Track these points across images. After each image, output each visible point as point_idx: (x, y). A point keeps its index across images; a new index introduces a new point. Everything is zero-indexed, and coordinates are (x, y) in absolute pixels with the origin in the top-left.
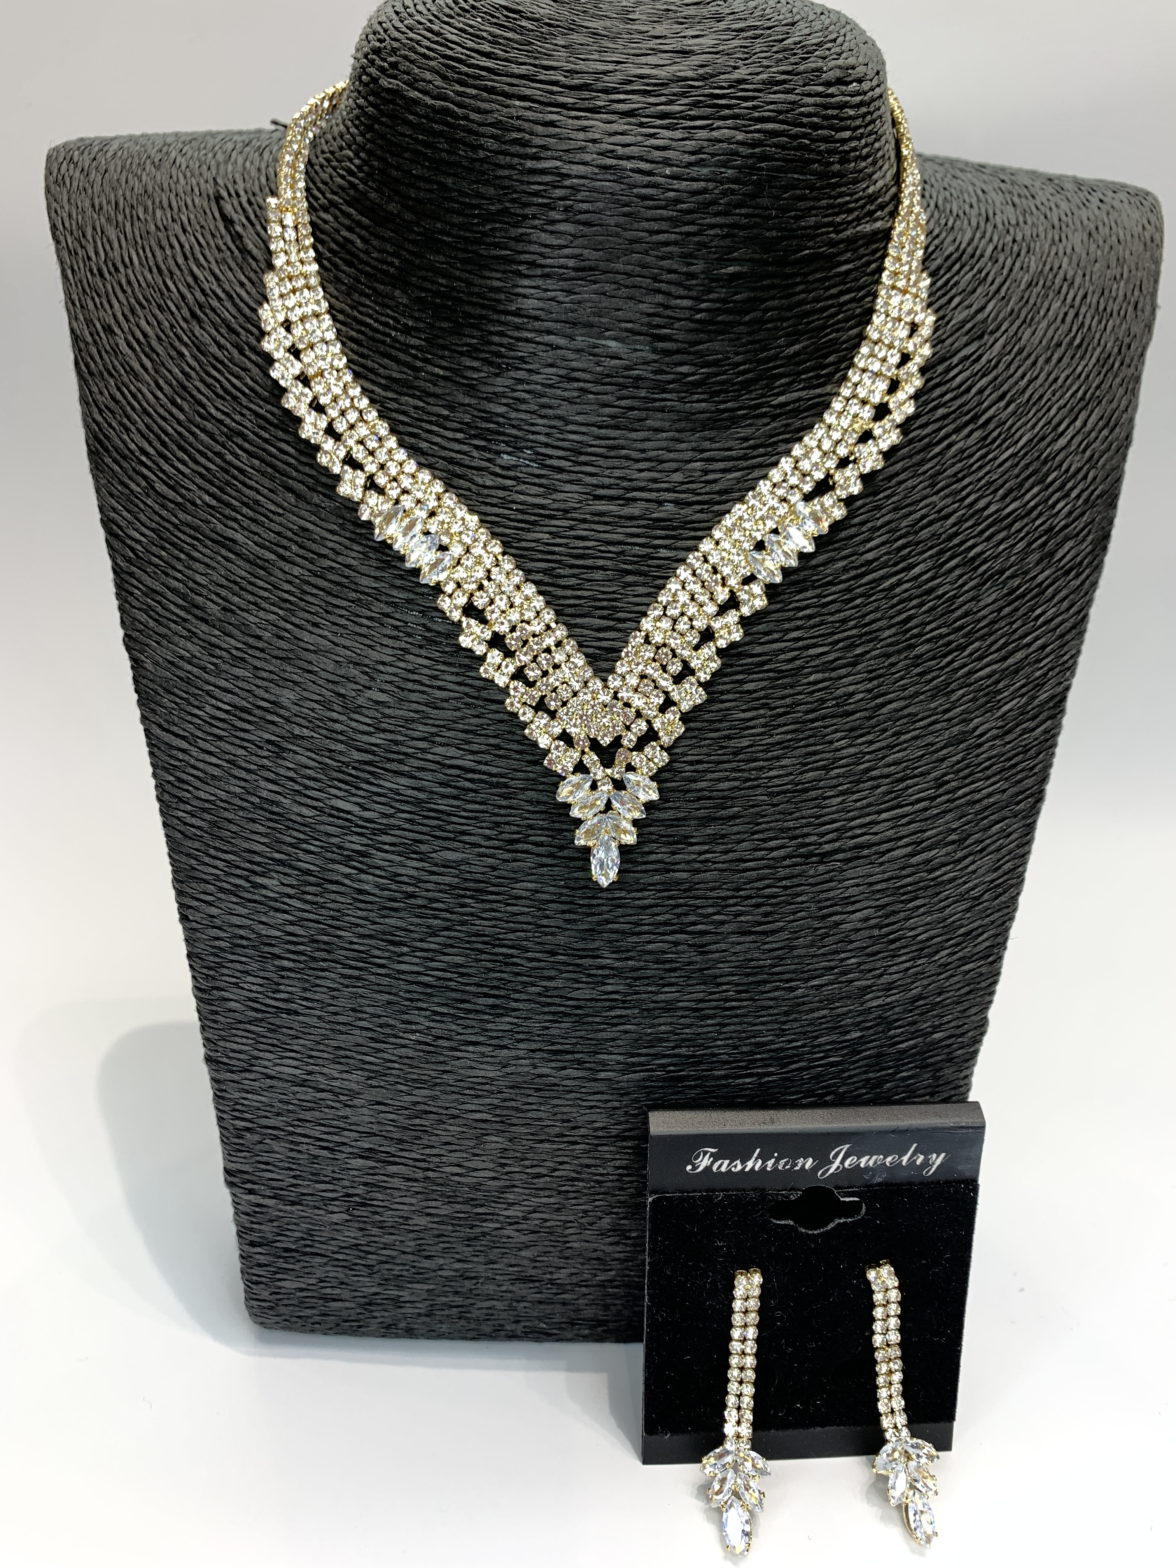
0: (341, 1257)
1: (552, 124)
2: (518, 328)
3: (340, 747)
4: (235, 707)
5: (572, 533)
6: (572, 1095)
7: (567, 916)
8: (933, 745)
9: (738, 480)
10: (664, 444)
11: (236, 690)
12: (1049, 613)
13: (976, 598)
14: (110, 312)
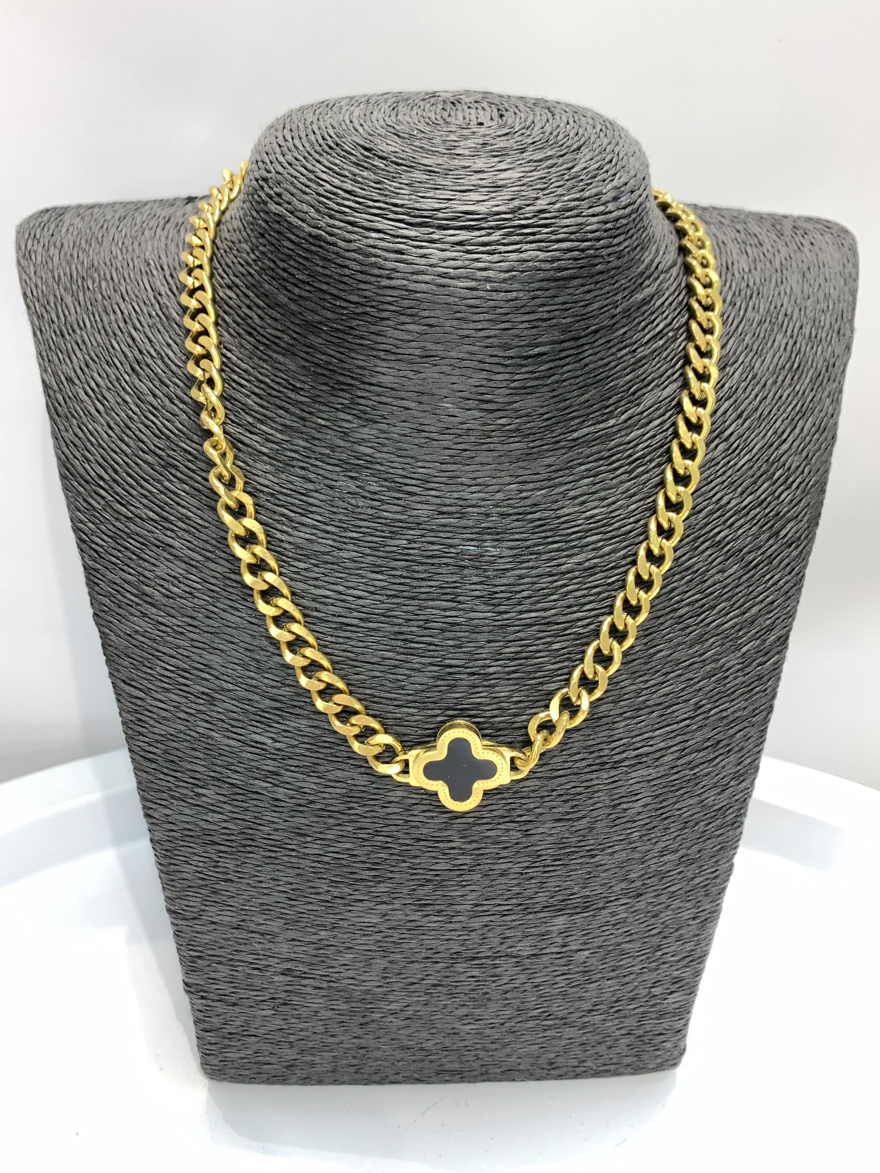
1: (400, 252)
2: (379, 395)
3: (257, 697)
4: (178, 668)
5: (423, 539)
6: (434, 933)
7: (427, 814)
8: (692, 679)
9: (544, 496)
10: (488, 473)
11: (178, 656)
12: (776, 577)
13: (723, 571)
14: (71, 366)
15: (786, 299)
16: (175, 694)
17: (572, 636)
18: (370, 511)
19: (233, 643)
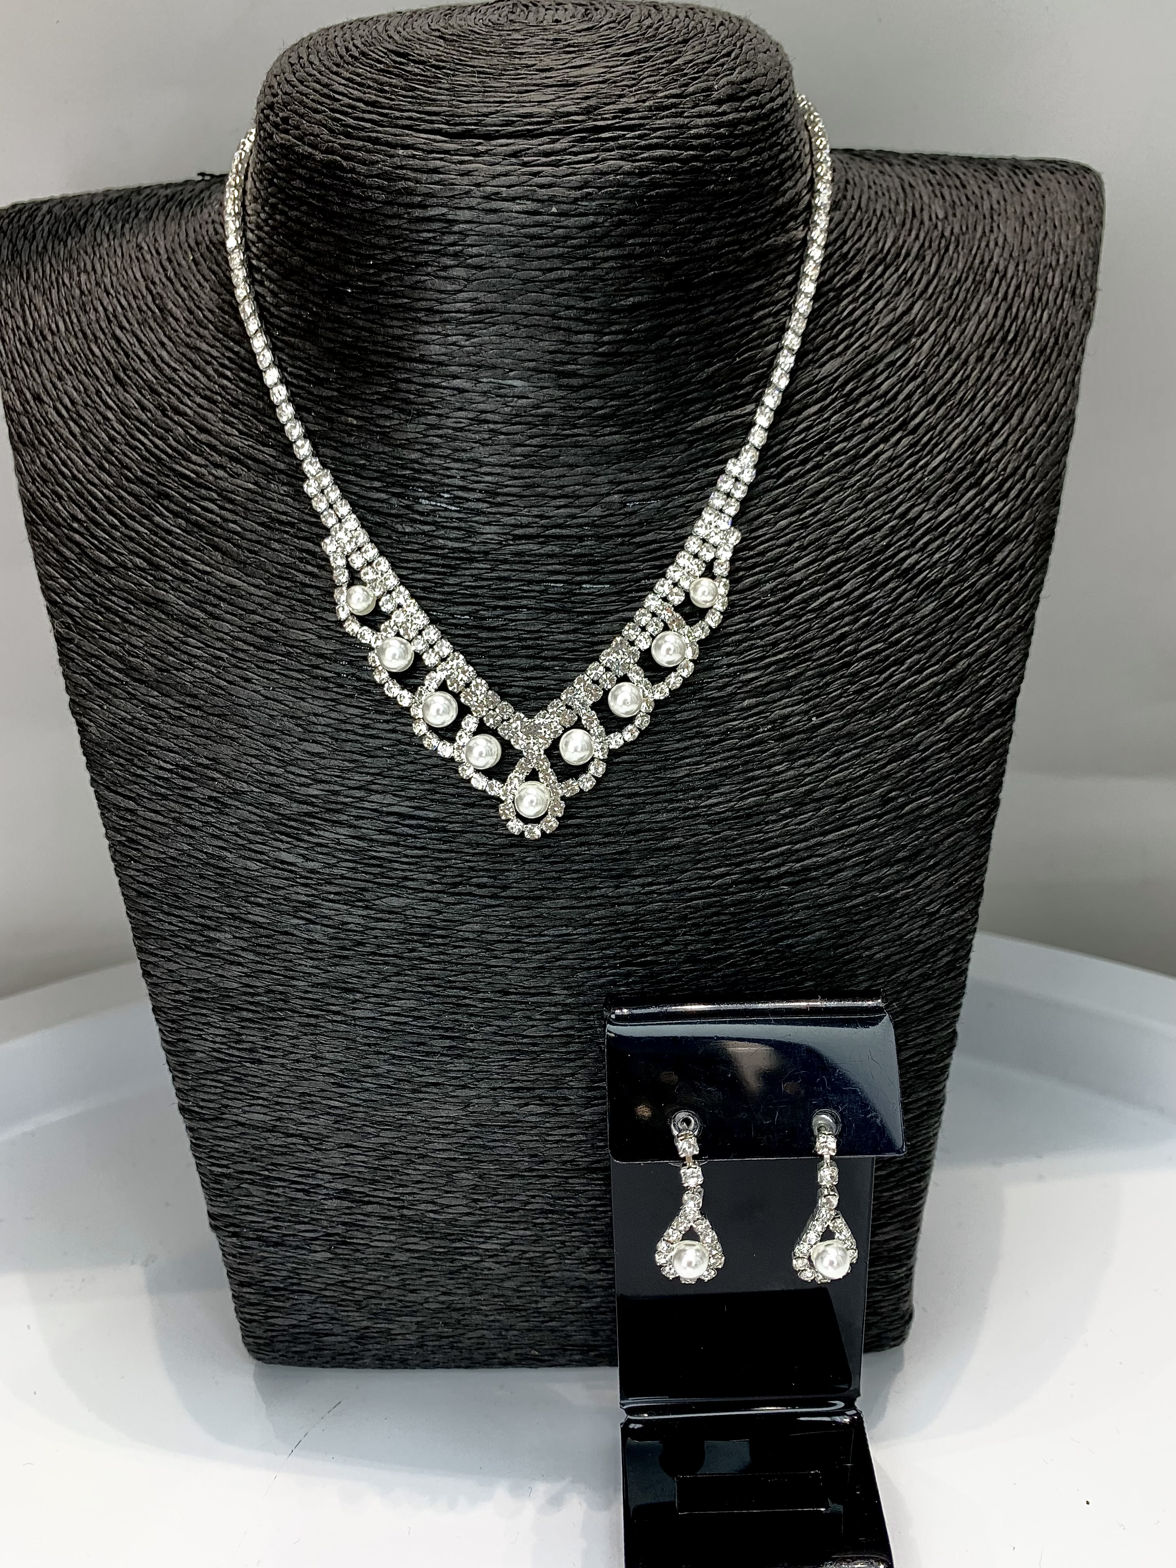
0: (327, 1293)
1: (436, 170)
2: (423, 374)
3: (279, 800)
4: (177, 765)
6: (536, 1131)
7: (516, 955)
10: (580, 479)
11: (177, 749)
12: (991, 619)
13: (912, 611)
14: (39, 381)
15: (998, 251)
16: (172, 801)
17: (703, 703)
18: (422, 539)
19: (246, 727)
